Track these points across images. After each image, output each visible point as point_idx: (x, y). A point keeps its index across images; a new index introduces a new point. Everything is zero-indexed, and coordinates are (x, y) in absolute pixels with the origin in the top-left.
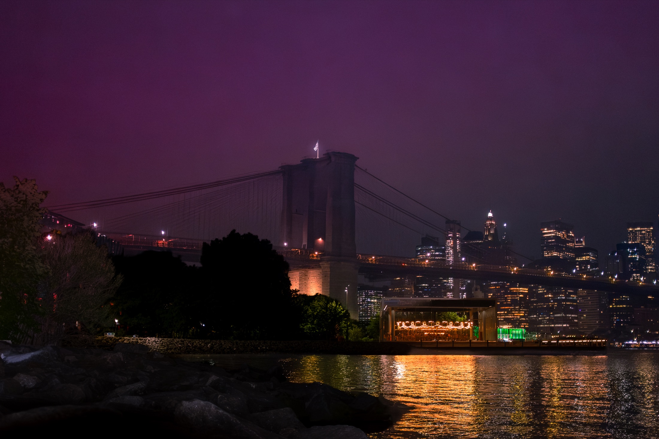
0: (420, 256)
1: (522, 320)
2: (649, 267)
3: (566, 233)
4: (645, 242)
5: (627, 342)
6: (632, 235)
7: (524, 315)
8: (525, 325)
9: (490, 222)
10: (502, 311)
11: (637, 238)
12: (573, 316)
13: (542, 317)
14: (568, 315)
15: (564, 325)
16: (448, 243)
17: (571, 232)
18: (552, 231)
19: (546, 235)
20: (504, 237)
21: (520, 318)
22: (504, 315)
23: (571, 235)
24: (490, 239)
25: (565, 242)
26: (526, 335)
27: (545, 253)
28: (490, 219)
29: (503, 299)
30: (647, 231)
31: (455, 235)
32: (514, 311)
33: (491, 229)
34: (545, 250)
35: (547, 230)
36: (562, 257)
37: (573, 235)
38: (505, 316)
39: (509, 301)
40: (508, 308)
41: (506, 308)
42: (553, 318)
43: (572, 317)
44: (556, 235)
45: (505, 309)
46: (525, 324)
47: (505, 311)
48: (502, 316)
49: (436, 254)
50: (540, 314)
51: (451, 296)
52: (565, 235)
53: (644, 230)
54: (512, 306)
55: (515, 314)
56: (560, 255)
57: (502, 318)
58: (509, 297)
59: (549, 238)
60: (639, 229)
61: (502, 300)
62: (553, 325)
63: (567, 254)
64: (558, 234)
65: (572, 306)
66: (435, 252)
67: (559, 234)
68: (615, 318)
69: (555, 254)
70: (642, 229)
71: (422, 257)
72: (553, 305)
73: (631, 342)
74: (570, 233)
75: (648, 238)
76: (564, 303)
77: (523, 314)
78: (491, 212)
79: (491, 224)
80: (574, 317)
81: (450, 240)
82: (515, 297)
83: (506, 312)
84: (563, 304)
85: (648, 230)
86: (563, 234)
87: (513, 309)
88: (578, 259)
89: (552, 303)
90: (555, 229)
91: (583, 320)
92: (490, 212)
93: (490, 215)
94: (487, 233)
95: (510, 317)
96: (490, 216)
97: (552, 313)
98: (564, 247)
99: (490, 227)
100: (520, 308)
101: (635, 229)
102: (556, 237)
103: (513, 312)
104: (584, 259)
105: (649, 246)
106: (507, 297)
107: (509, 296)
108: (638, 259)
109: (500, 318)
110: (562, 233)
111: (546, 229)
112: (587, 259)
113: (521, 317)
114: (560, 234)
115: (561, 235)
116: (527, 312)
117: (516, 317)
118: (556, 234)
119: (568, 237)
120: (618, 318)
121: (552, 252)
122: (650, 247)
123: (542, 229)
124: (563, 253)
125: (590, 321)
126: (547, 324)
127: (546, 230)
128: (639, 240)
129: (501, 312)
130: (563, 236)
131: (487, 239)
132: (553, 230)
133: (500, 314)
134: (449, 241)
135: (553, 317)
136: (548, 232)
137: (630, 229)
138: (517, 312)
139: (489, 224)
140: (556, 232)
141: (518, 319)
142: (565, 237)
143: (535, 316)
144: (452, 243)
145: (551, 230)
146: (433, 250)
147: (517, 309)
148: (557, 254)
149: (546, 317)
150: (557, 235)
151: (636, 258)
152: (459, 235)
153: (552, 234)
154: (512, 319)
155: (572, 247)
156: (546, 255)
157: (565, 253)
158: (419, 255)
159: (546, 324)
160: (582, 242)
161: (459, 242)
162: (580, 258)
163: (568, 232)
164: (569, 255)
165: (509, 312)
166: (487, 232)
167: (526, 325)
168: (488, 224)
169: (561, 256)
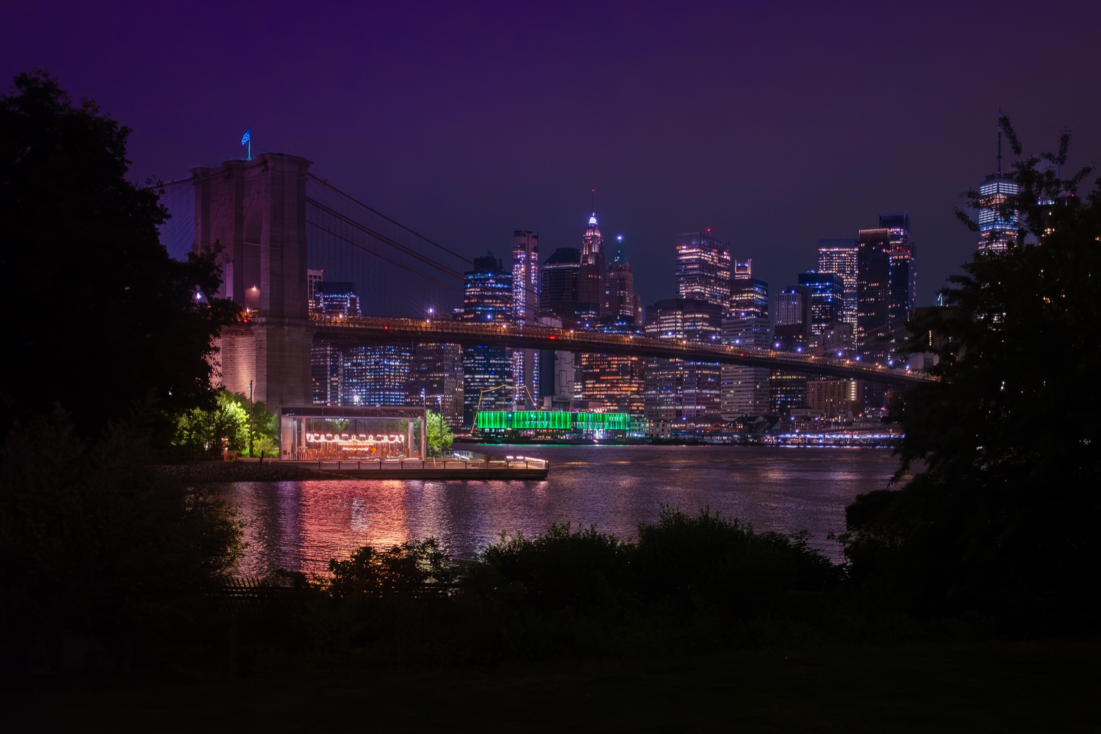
0: (471, 290)
1: (635, 398)
2: (848, 313)
3: (716, 255)
4: (844, 272)
5: (782, 436)
6: (826, 259)
7: (638, 389)
8: (638, 407)
9: (592, 234)
10: (603, 384)
11: (833, 265)
12: (713, 392)
13: (664, 394)
14: (704, 392)
15: (697, 408)
16: (517, 268)
17: (725, 253)
18: (694, 251)
19: (684, 258)
20: (617, 259)
21: (631, 395)
22: (606, 389)
23: (725, 257)
24: (591, 262)
25: (714, 269)
26: (631, 423)
27: (682, 287)
28: (593, 228)
29: (605, 364)
30: (849, 254)
31: (528, 256)
32: (621, 383)
33: (593, 246)
34: (682, 282)
35: (686, 249)
36: (708, 294)
37: (728, 258)
38: (607, 391)
39: (614, 366)
40: (613, 378)
41: (609, 378)
42: (681, 396)
43: (711, 394)
44: (700, 258)
45: (607, 379)
46: (639, 404)
47: (607, 384)
48: (604, 391)
49: (497, 286)
50: (661, 389)
51: (520, 358)
52: (715, 258)
53: (845, 252)
54: (619, 375)
55: (624, 389)
56: (705, 290)
57: (602, 395)
58: (615, 360)
59: (689, 262)
60: (837, 250)
61: (603, 364)
62: (681, 407)
63: (716, 290)
64: (705, 257)
65: (712, 376)
66: (496, 283)
67: (706, 255)
68: (779, 396)
69: (697, 288)
70: (841, 250)
71: (474, 291)
72: (682, 376)
73: (788, 436)
74: (724, 255)
75: (850, 265)
76: (700, 372)
77: (636, 389)
78: (595, 217)
79: (594, 237)
80: (714, 394)
81: (521, 264)
82: (624, 360)
83: (609, 385)
84: (698, 374)
85: (851, 253)
86: (713, 256)
87: (620, 379)
88: (736, 297)
89: (681, 371)
90: (700, 248)
91: (730, 398)
92: (592, 216)
93: (593, 221)
94: (586, 253)
95: (616, 393)
96: (592, 224)
97: (680, 388)
98: (713, 278)
99: (592, 243)
100: (632, 379)
101: (832, 250)
102: (699, 261)
103: (620, 385)
104: (746, 298)
105: (851, 278)
106: (611, 361)
107: (614, 358)
108: (831, 299)
109: (600, 395)
110: (710, 254)
111: (685, 247)
112: (749, 298)
113: (633, 393)
114: (706, 257)
115: (709, 258)
116: (642, 386)
117: (624, 393)
118: (701, 256)
119: (721, 260)
120: (783, 396)
121: (692, 286)
122: (852, 280)
123: (678, 248)
124: (710, 287)
125: (741, 401)
126: (672, 405)
127: (684, 249)
128: (835, 268)
129: (601, 385)
130: (713, 259)
131: (587, 262)
132: (697, 248)
133: (600, 387)
134: (518, 266)
135: (681, 394)
136: (688, 253)
137: (824, 250)
138: (626, 385)
139: (591, 236)
140: (701, 252)
141: (627, 397)
142: (715, 261)
143: (654, 392)
144: (523, 269)
145: (692, 248)
146: (493, 279)
147: (626, 379)
148: (701, 289)
149: (671, 394)
150: (702, 258)
151: (827, 298)
152: (535, 255)
153: (695, 255)
154: (618, 397)
155: (726, 277)
156: (682, 290)
157: (713, 288)
158: (470, 288)
159: (670, 405)
160: (746, 268)
161: (534, 269)
162: (739, 297)
163: (720, 253)
164: (720, 290)
165: (614, 385)
166: (586, 250)
167: (641, 406)
168: (588, 237)
169: (706, 292)
